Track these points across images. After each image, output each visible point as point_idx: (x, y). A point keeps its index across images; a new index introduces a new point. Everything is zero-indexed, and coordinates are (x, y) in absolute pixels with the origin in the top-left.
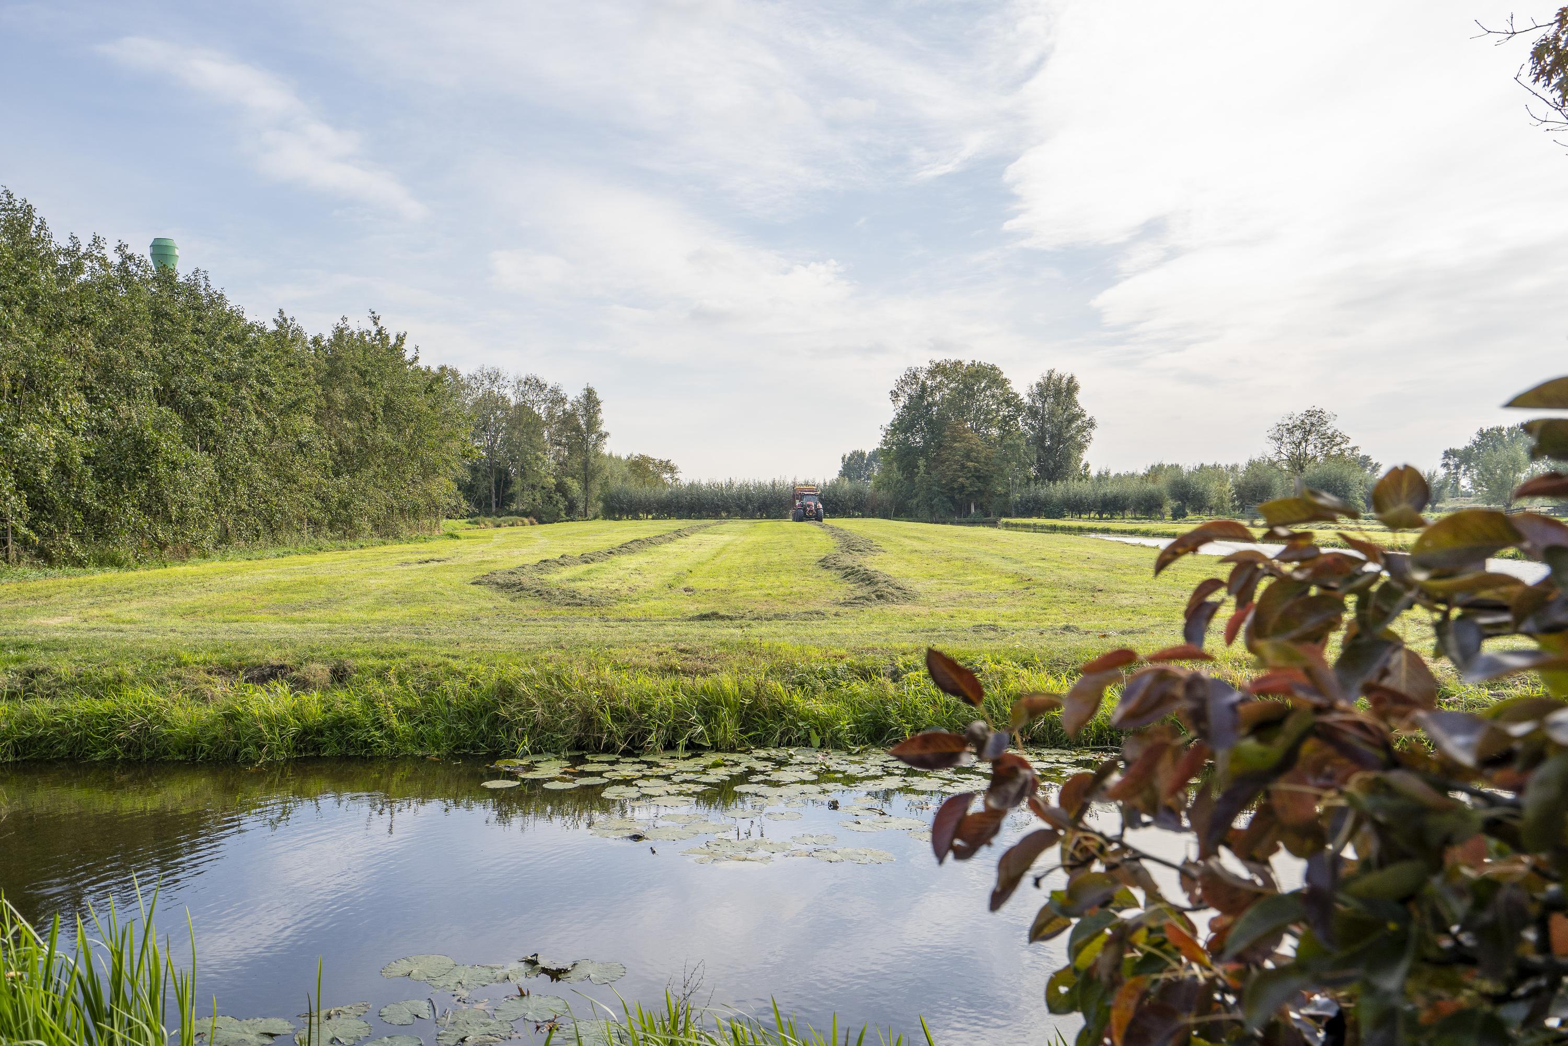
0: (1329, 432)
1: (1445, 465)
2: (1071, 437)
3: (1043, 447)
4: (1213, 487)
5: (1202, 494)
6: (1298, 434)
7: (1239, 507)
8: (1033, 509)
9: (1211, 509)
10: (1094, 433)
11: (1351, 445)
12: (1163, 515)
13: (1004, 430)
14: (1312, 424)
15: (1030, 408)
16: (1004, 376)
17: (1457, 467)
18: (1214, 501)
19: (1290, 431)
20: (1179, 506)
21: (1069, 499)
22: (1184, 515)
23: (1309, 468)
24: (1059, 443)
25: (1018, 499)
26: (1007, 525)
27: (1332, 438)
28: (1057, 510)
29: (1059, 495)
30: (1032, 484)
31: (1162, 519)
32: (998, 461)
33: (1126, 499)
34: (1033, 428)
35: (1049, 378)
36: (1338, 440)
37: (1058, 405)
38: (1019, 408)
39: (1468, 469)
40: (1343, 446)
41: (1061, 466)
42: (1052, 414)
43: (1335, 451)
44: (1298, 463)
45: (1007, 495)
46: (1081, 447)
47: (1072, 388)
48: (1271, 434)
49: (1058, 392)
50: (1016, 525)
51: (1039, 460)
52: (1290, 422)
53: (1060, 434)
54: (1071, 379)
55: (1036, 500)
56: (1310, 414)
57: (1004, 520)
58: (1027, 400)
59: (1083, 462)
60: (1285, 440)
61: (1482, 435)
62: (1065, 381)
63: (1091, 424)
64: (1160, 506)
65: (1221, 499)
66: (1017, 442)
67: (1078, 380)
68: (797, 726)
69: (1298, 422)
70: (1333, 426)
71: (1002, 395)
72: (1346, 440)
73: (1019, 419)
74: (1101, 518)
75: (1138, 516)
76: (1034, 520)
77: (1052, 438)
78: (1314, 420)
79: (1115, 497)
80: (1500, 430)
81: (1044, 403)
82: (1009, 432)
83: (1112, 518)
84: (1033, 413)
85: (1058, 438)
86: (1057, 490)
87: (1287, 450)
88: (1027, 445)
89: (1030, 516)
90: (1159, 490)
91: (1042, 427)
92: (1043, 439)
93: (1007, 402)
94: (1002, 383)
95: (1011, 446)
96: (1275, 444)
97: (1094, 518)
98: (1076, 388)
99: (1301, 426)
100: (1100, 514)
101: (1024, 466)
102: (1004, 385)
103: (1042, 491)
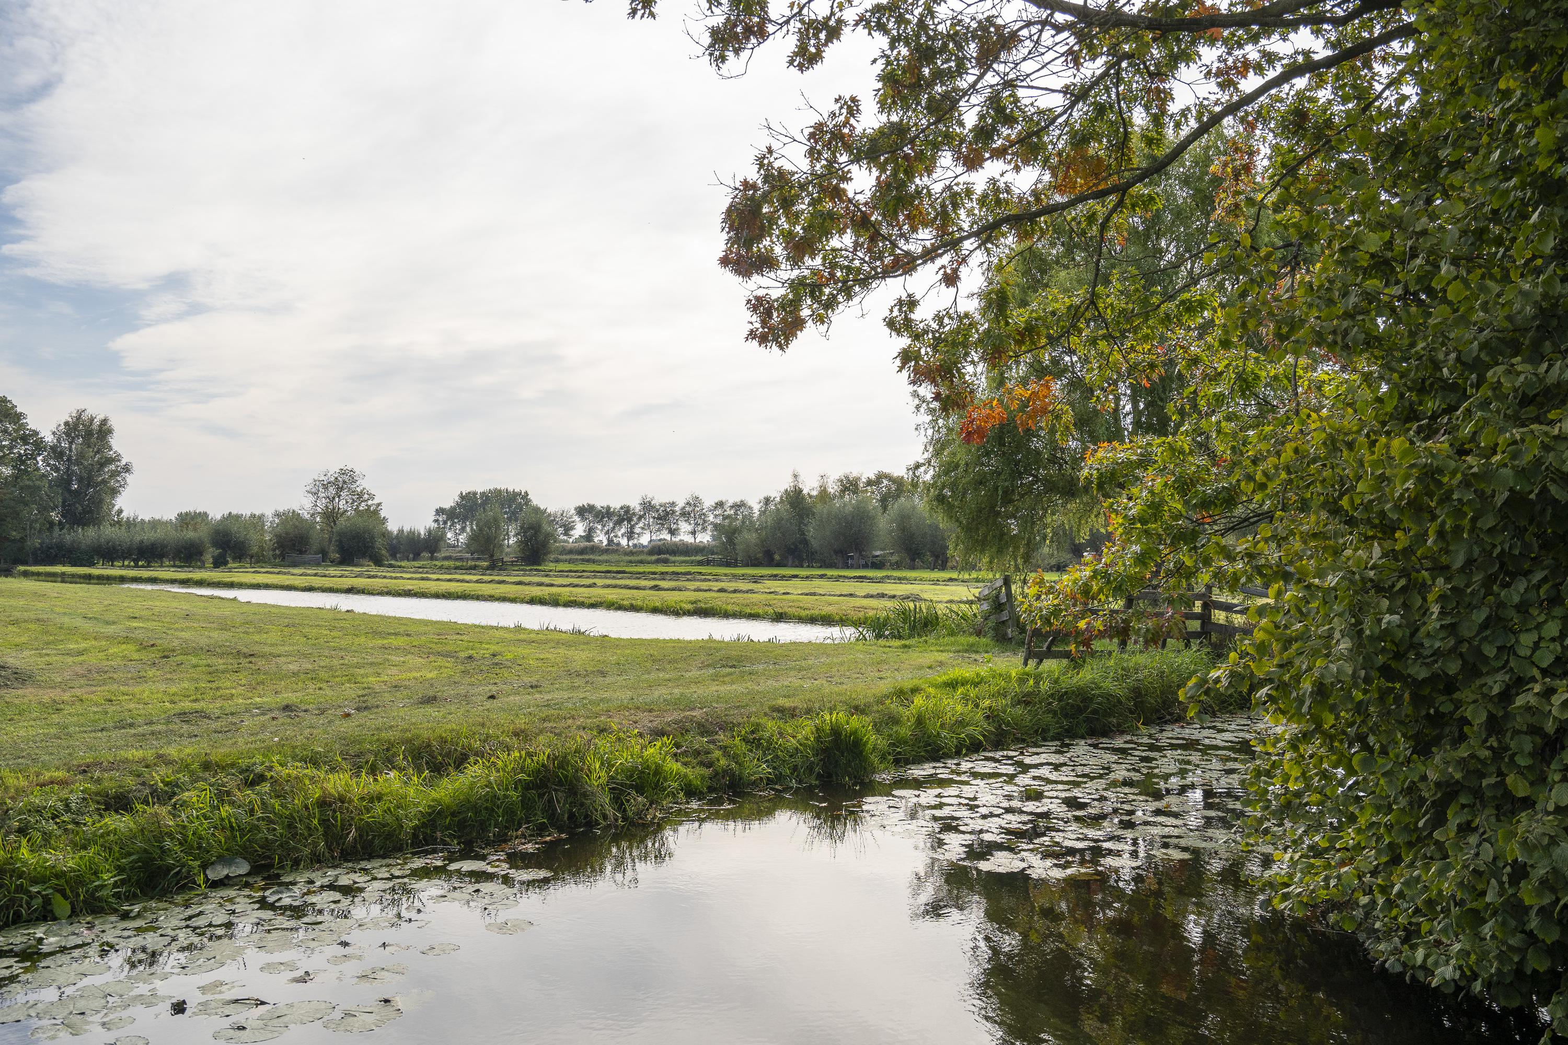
0: (359, 490)
1: (436, 521)
2: (104, 482)
3: (70, 491)
4: (253, 536)
5: (243, 543)
6: (332, 491)
7: (279, 556)
8: (56, 555)
9: (252, 557)
10: (129, 478)
11: (376, 501)
12: (203, 563)
13: (19, 470)
14: (344, 482)
15: (53, 448)
16: (19, 410)
17: (445, 523)
18: (255, 549)
19: (325, 487)
20: (220, 554)
21: (100, 546)
22: (225, 563)
23: (342, 521)
24: (89, 486)
25: (38, 545)
26: (26, 574)
27: (360, 495)
28: (86, 557)
29: (89, 542)
30: (57, 529)
31: (202, 567)
32: (12, 503)
33: (164, 546)
34: (57, 470)
35: (79, 418)
36: (366, 496)
37: (89, 447)
38: (39, 445)
39: (452, 525)
40: (370, 502)
41: (91, 512)
42: (81, 455)
43: (363, 507)
44: (331, 516)
45: (23, 540)
46: (114, 492)
47: (104, 431)
48: (308, 488)
49: (89, 433)
50: (38, 574)
51: (64, 502)
52: (325, 478)
53: (90, 478)
54: (104, 422)
55: (60, 547)
56: (343, 472)
57: (22, 568)
58: (49, 439)
59: (116, 508)
60: (321, 495)
61: (462, 497)
62: (97, 422)
63: (127, 469)
64: (201, 554)
65: (262, 548)
66: (38, 483)
67: (113, 423)
68: (27, 892)
69: (333, 479)
70: (363, 484)
71: (16, 431)
72: (372, 497)
73: (39, 458)
74: (136, 566)
75: (177, 563)
76: (59, 569)
77: (80, 480)
78: (346, 478)
79: (153, 545)
80: (475, 494)
81: (71, 443)
82: (26, 471)
83: (149, 566)
84: (56, 452)
85: (88, 481)
86: (87, 535)
87: (322, 504)
88: (50, 487)
89: (52, 564)
90: (199, 538)
91: (68, 469)
92: (69, 482)
93: (25, 439)
94: (17, 418)
95: (29, 487)
96: (312, 498)
97: (128, 566)
98: (110, 431)
99: (335, 483)
100: (136, 561)
101: (44, 509)
102: (19, 419)
103: (68, 537)
